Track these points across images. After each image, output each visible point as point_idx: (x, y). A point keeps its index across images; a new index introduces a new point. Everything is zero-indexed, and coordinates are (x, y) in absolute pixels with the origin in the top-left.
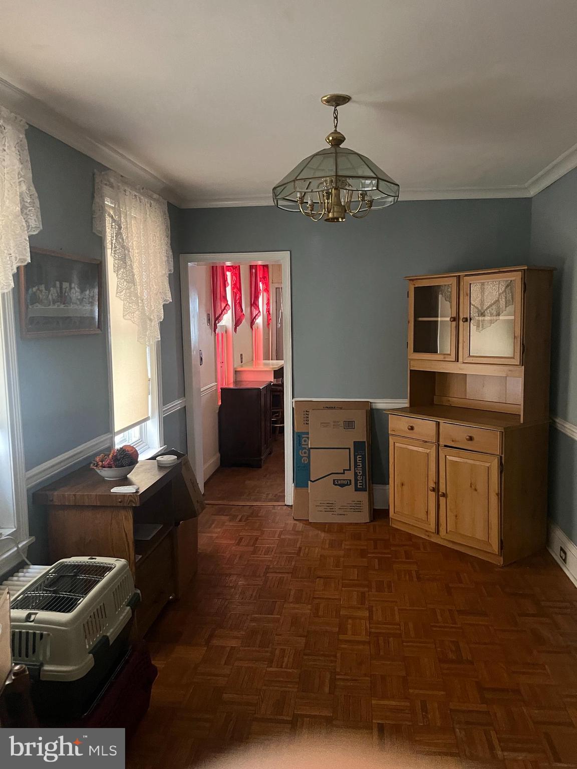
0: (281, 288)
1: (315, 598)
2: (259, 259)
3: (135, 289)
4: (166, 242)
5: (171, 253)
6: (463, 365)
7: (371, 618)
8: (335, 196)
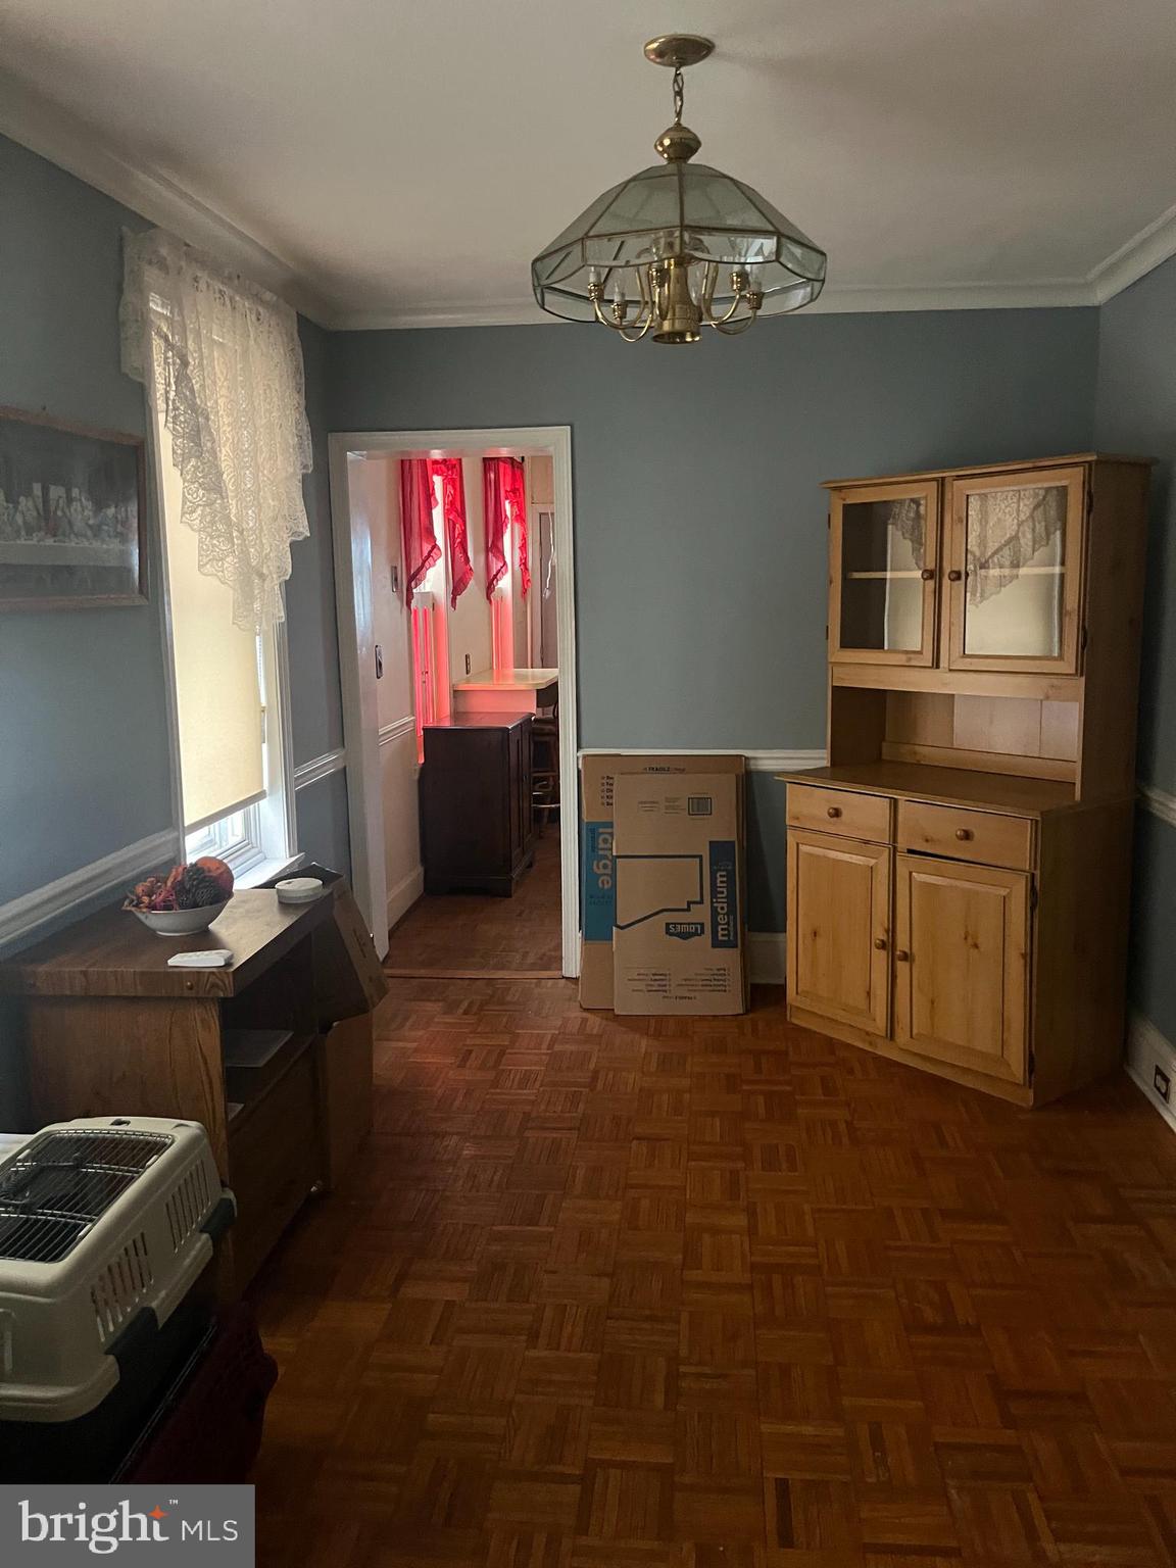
0: (552, 514)
1: (632, 1187)
2: (505, 443)
3: (225, 507)
4: (295, 402)
5: (306, 428)
6: (949, 675)
7: (752, 1231)
8: (678, 280)
